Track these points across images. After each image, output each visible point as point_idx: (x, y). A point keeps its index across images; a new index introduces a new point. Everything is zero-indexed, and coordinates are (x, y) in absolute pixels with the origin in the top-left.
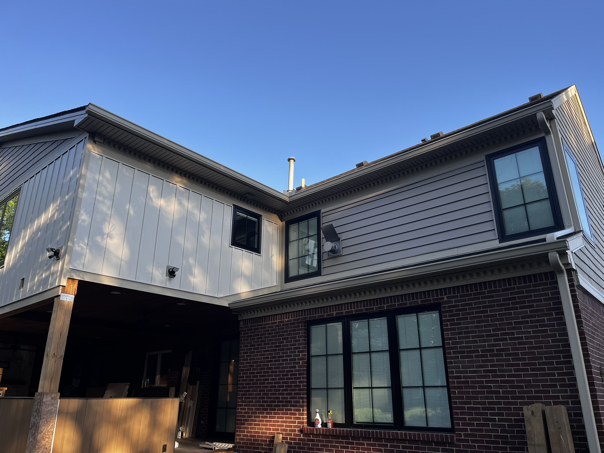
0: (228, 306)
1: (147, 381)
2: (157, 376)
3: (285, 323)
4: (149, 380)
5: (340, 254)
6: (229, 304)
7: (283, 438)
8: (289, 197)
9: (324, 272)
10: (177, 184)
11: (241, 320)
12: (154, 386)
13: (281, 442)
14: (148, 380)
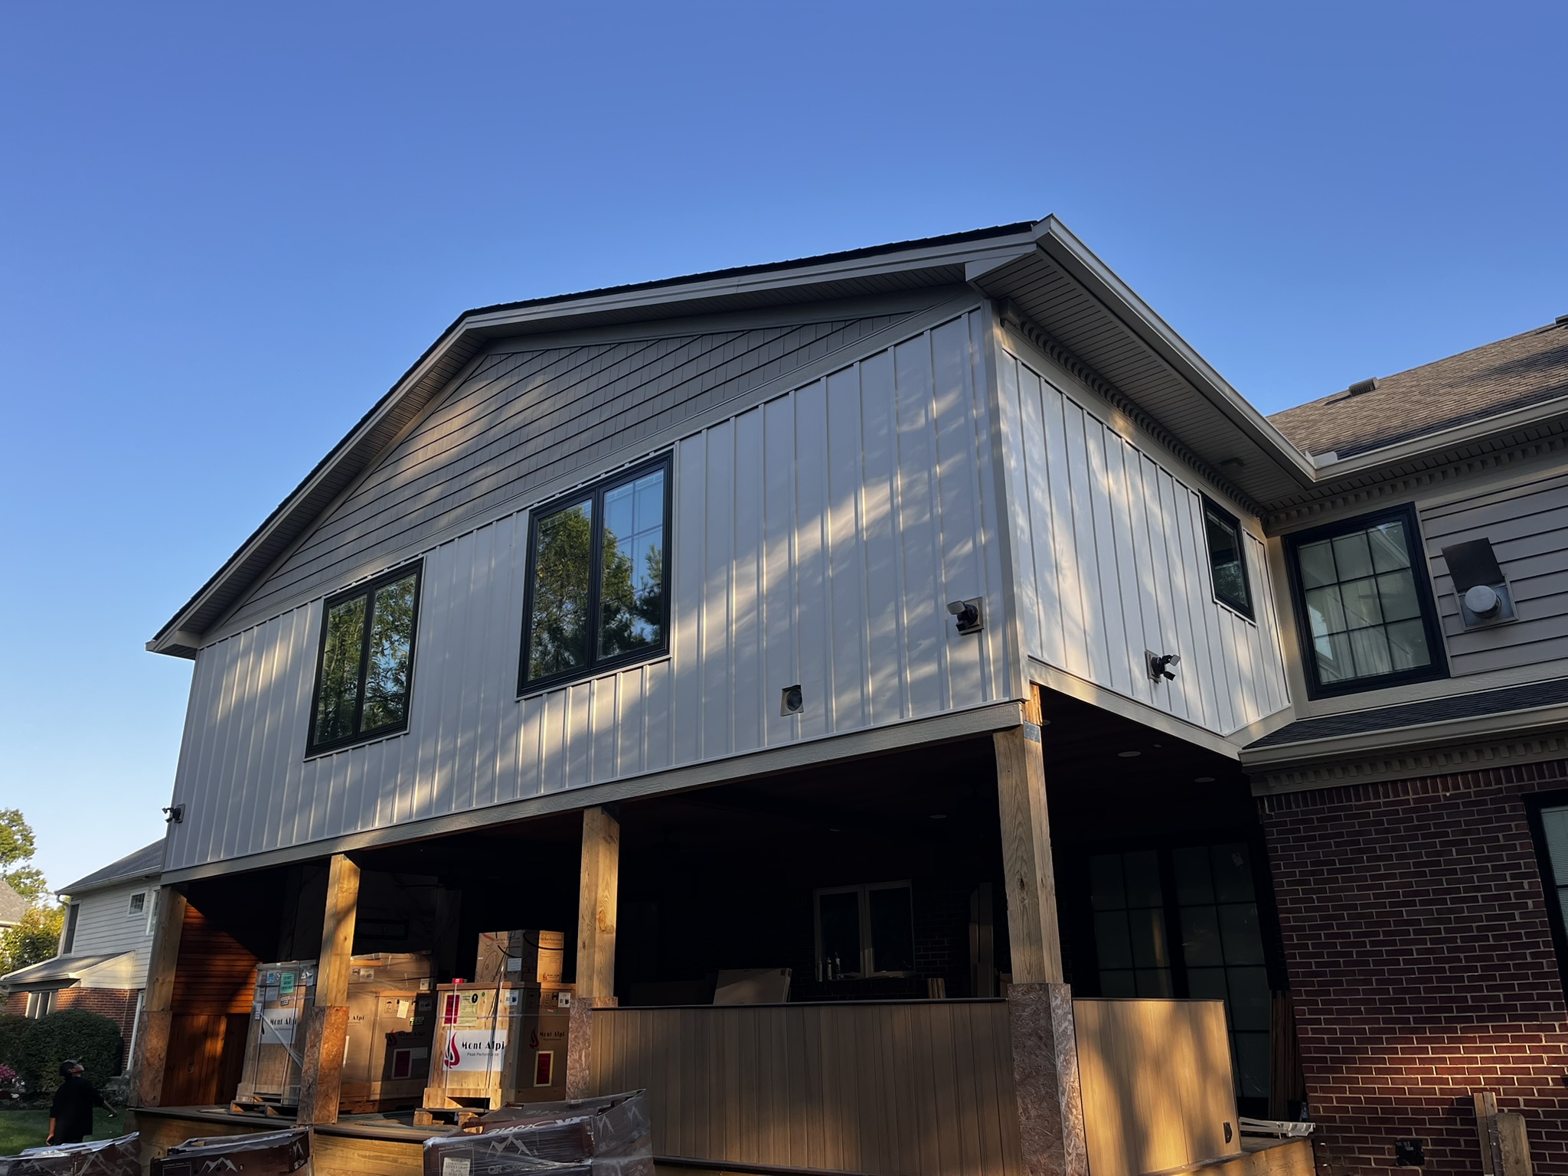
0: (1238, 759)
1: (834, 964)
2: (866, 951)
3: (1443, 802)
4: (840, 961)
5: (1513, 619)
6: (1239, 755)
7: (1500, 1102)
8: (1316, 470)
9: (1455, 667)
10: (1122, 435)
11: (1261, 798)
12: (859, 976)
13: (1497, 1111)
14: (838, 960)
